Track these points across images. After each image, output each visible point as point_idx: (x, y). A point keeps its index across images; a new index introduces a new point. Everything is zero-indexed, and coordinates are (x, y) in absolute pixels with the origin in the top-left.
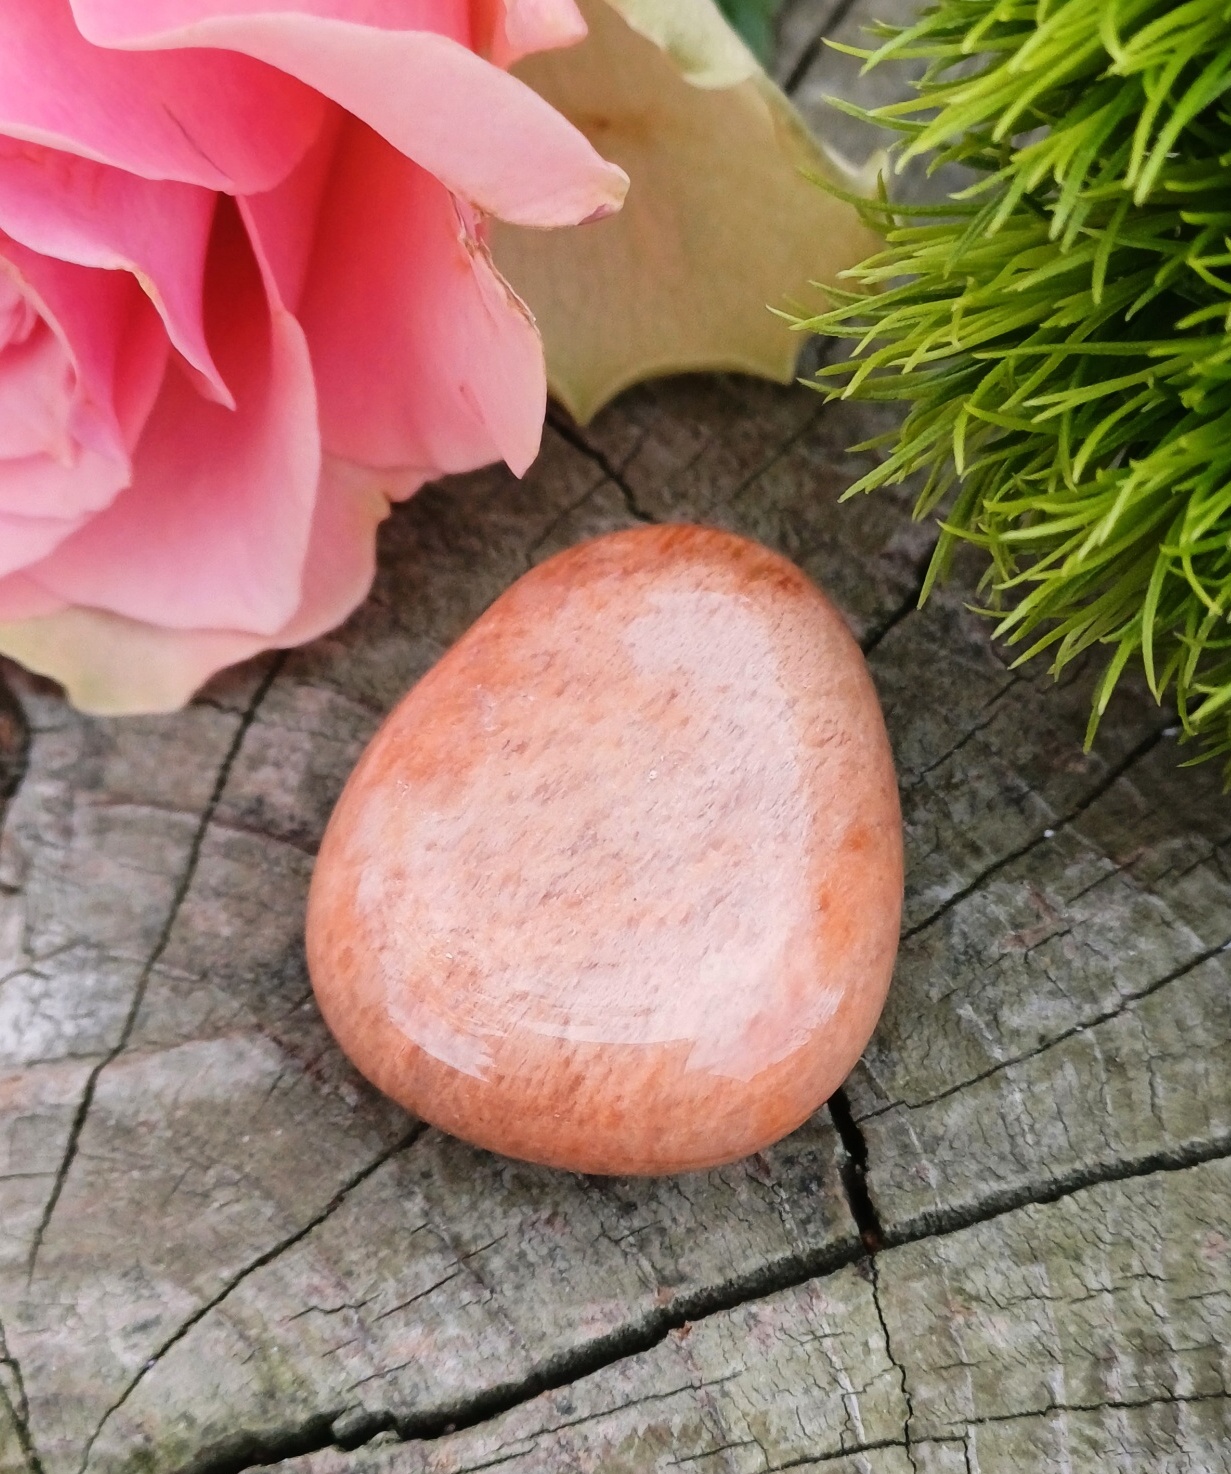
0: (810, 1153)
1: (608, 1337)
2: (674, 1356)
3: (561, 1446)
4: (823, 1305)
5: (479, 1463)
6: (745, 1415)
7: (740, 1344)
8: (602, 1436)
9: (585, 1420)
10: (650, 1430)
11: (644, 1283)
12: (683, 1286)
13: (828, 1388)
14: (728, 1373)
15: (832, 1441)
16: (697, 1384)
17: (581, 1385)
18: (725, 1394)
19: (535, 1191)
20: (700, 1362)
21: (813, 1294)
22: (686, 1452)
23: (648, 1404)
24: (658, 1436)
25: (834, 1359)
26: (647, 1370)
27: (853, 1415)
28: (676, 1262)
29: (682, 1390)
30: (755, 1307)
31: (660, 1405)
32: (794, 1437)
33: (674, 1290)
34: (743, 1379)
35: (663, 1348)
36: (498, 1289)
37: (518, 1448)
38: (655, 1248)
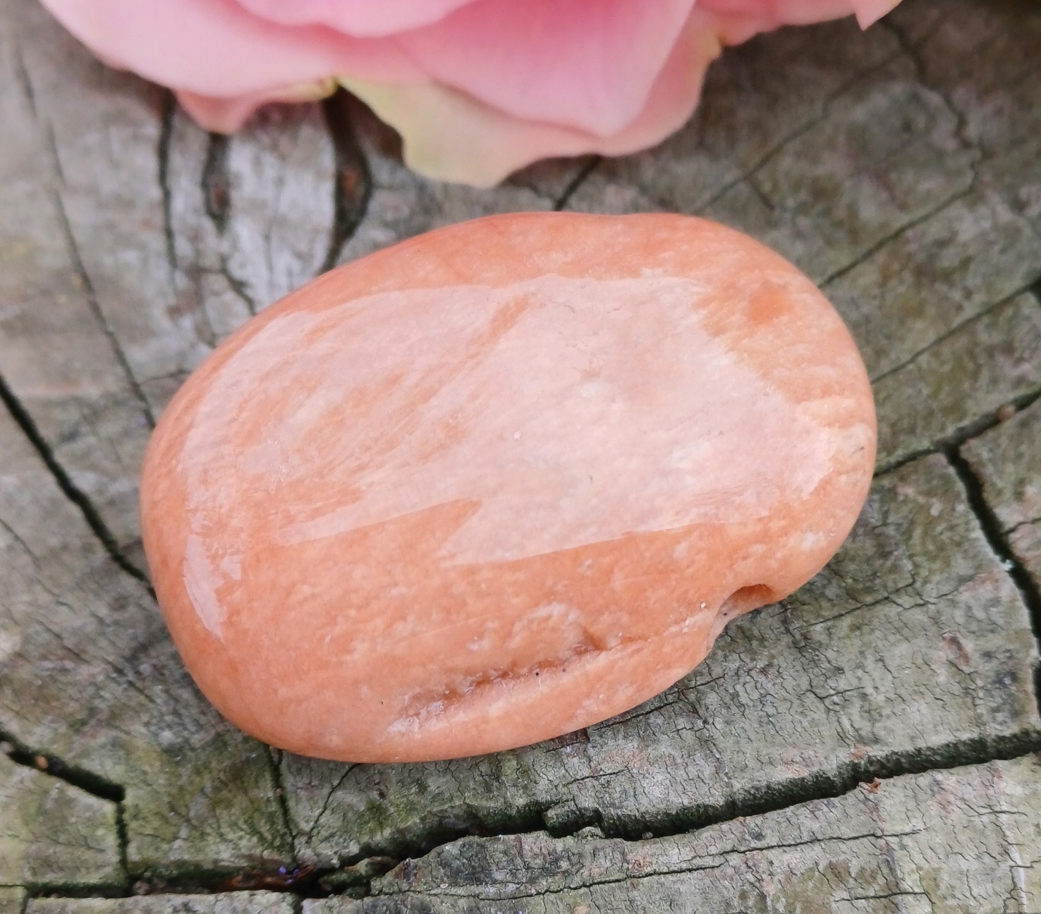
0: (1009, 651)
1: (803, 779)
2: (861, 806)
3: (749, 867)
4: (1003, 785)
5: (671, 869)
6: (919, 868)
7: (922, 807)
8: (786, 864)
9: (772, 847)
10: (831, 866)
11: (842, 737)
12: (877, 747)
13: (998, 857)
14: (908, 830)
15: (995, 906)
16: (879, 833)
17: (772, 815)
18: (903, 847)
19: (755, 643)
20: (884, 814)
21: (996, 773)
22: (860, 892)
23: (833, 844)
24: (837, 873)
25: (1008, 833)
26: (835, 814)
27: (1019, 885)
28: (873, 725)
29: (864, 836)
30: (940, 775)
31: (843, 846)
32: (960, 896)
33: (868, 748)
34: (922, 837)
35: (851, 797)
36: (711, 721)
37: (708, 861)
38: (855, 710)
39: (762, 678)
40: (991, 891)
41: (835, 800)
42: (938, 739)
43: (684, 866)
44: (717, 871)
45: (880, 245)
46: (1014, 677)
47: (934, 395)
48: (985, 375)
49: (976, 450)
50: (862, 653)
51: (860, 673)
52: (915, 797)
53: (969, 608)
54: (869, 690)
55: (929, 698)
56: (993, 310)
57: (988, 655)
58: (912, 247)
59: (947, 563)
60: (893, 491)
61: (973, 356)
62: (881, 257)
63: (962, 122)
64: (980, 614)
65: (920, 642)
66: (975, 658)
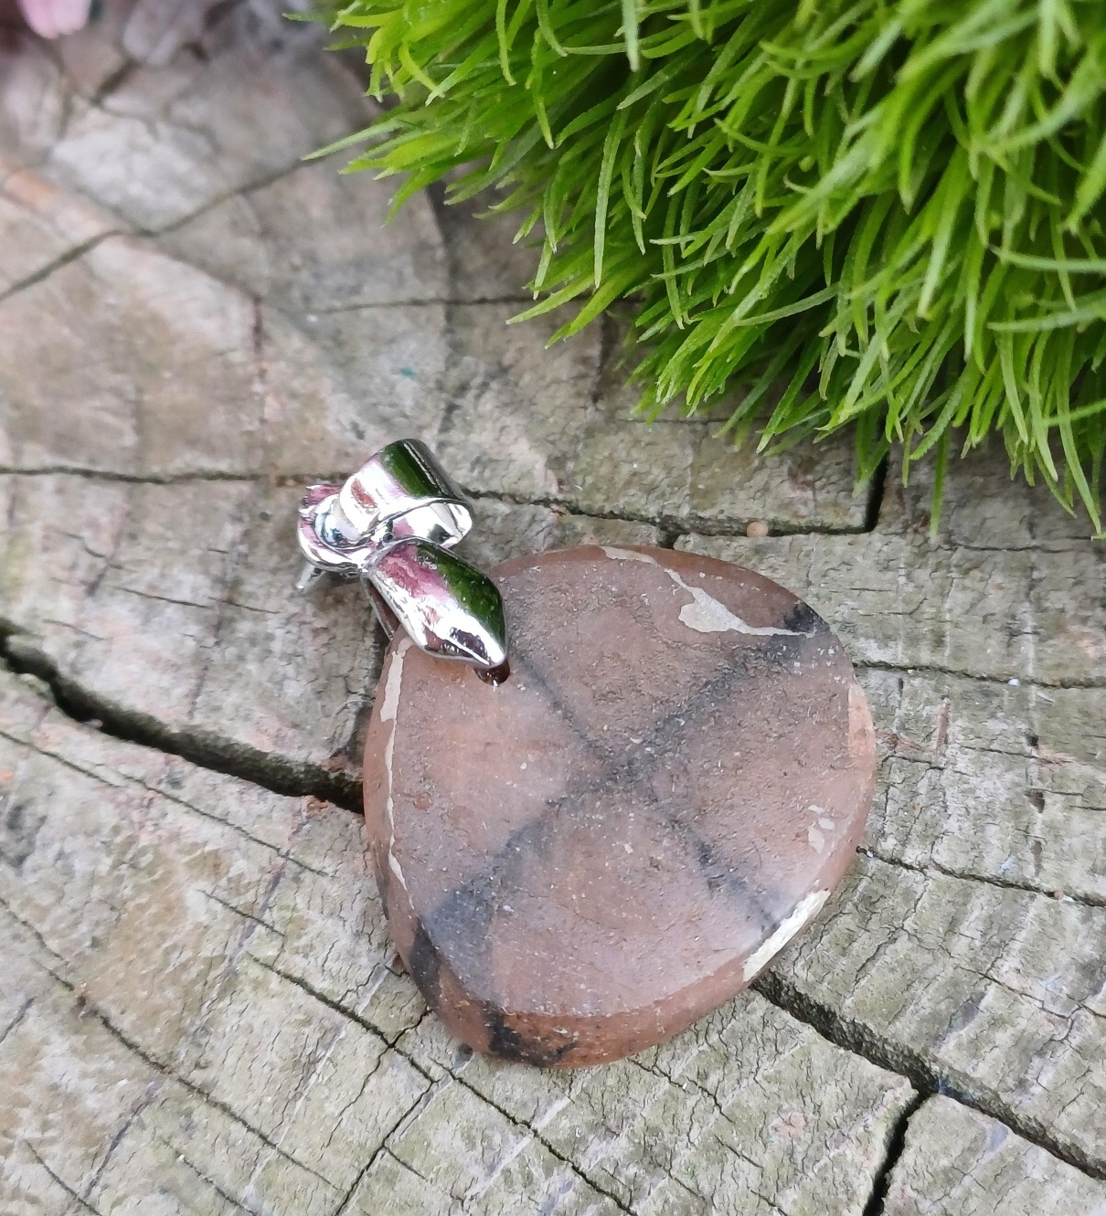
39: (308, 636)
40: (342, 974)
41: (271, 795)
43: (86, 767)
44: (110, 791)
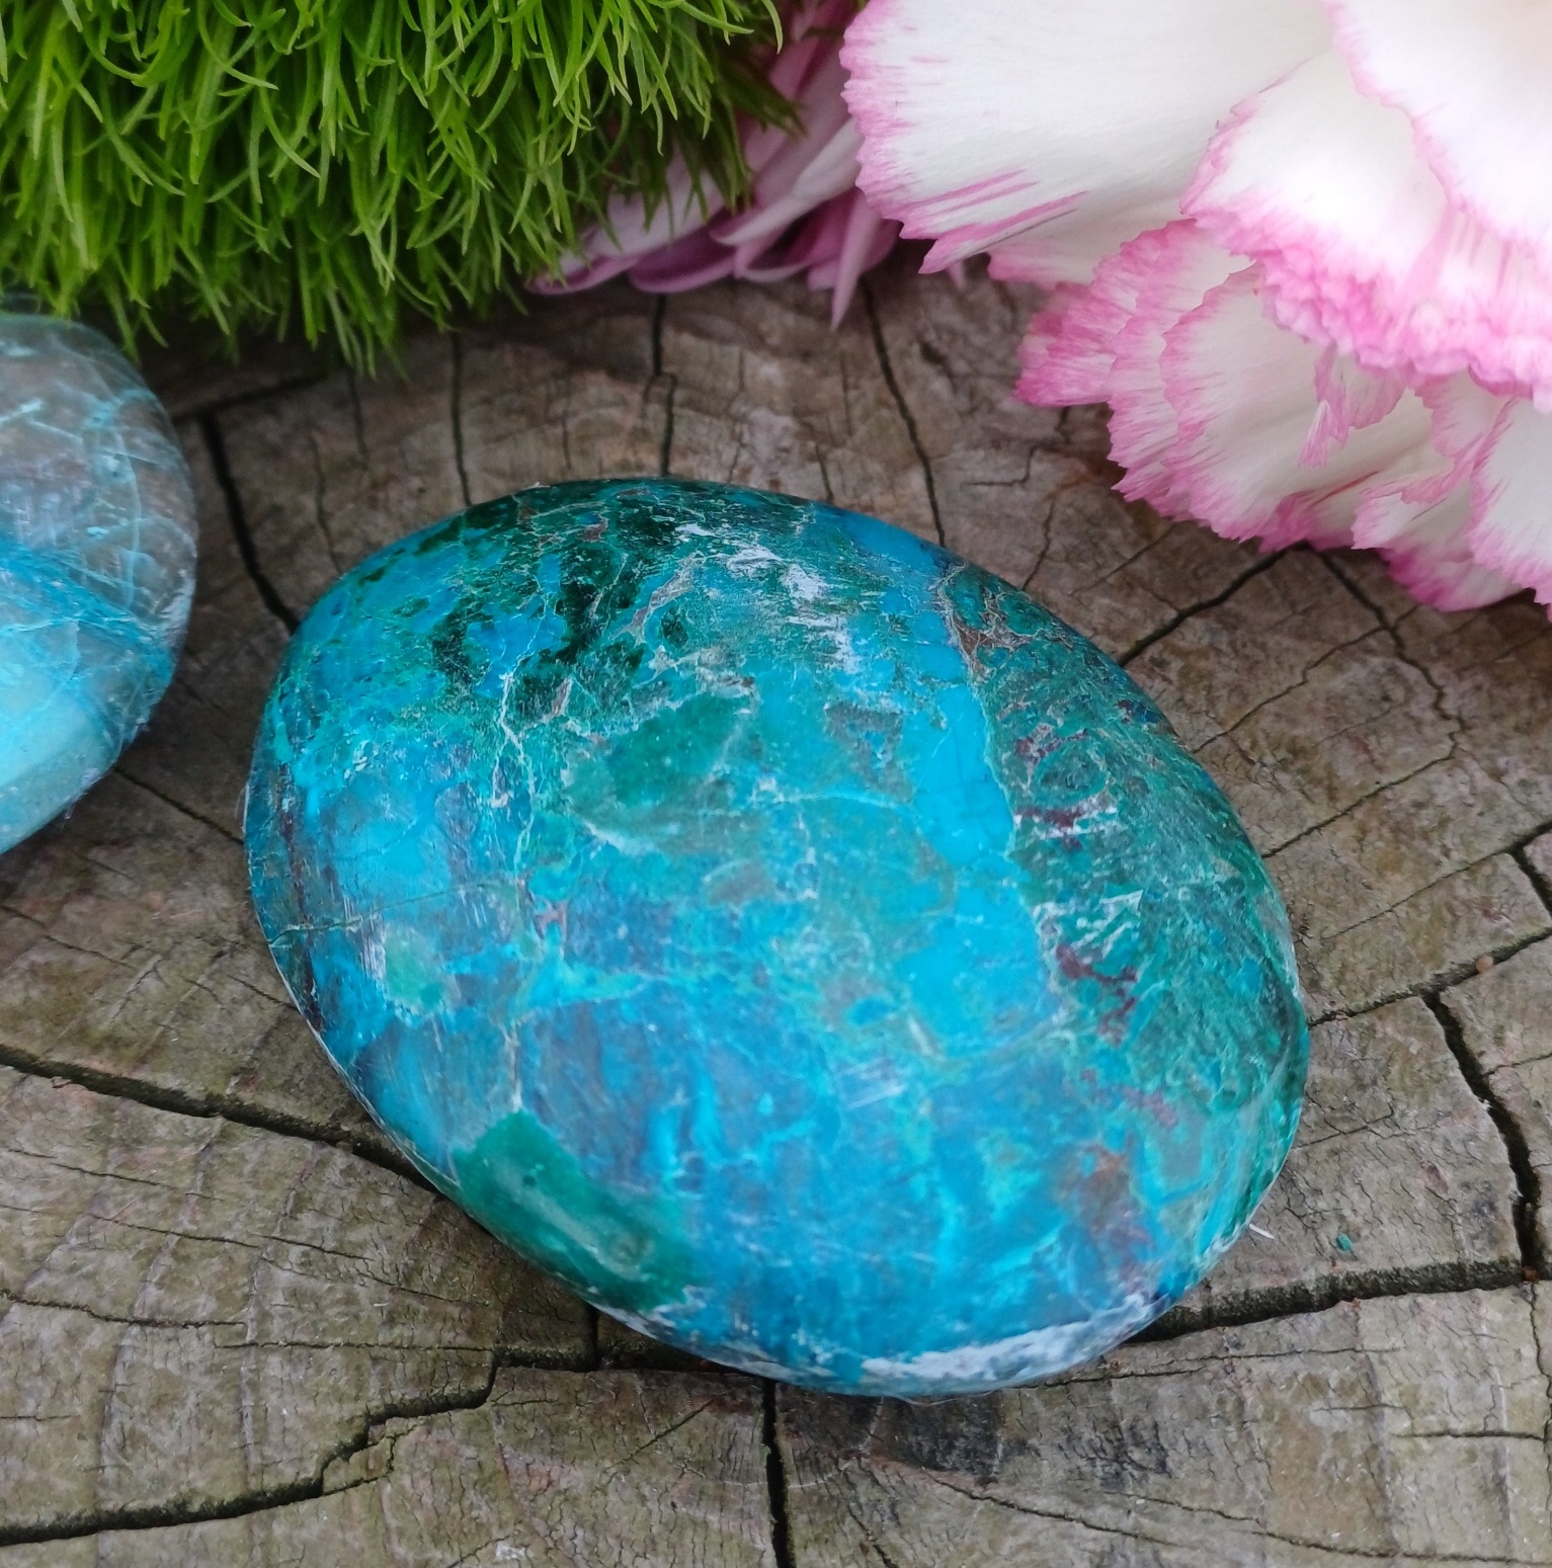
42: (1417, 1261)
45: (1359, 803)
46: (1493, 1208)
47: (1413, 943)
48: (1462, 927)
49: (1455, 998)
50: (1340, 1177)
51: (1338, 1195)
52: (1395, 1318)
53: (1447, 1141)
54: (1347, 1212)
55: (1407, 1221)
56: (1470, 868)
57: (1466, 1186)
58: (1390, 807)
59: (1425, 1100)
60: (1372, 1029)
61: (1451, 910)
62: (1359, 814)
63: (1441, 695)
64: (1459, 1148)
65: (1399, 1169)
66: (1454, 1187)
